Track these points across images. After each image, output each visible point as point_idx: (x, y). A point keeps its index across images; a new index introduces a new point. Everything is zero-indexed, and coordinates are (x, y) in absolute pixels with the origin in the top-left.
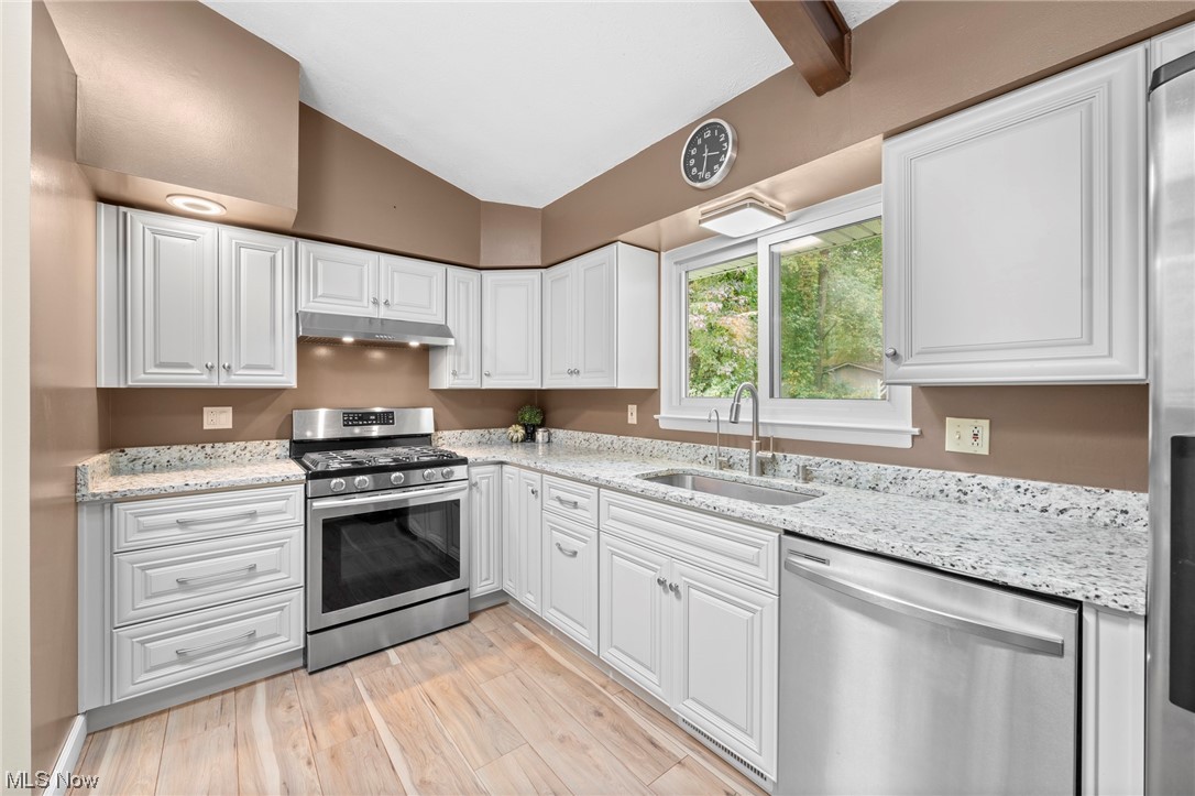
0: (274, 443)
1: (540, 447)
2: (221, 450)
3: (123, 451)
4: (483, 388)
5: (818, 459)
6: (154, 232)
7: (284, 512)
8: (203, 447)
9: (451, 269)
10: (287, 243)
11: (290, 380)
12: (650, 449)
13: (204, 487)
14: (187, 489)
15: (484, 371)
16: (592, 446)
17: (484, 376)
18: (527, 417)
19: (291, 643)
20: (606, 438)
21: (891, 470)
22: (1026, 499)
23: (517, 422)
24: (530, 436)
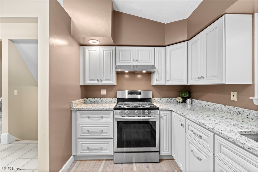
0: (114, 98)
1: (188, 105)
2: (103, 99)
3: (87, 98)
4: (167, 84)
6: (89, 51)
7: (109, 118)
8: (100, 99)
9: (156, 48)
10: (113, 48)
11: (114, 83)
13: (92, 109)
14: (89, 109)
15: (167, 79)
16: (211, 108)
17: (167, 81)
18: (183, 94)
19: (110, 153)
23: (179, 96)
24: (184, 101)
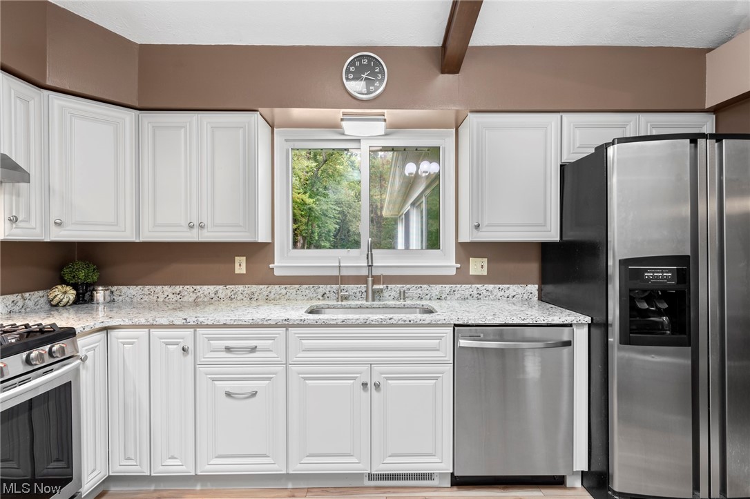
1: (101, 309)
4: (49, 239)
5: (408, 286)
9: (6, 77)
12: (266, 293)
15: (53, 219)
16: (185, 299)
17: (53, 224)
18: (82, 275)
20: (211, 289)
21: (448, 287)
22: (502, 293)
23: (63, 282)
24: (85, 298)
